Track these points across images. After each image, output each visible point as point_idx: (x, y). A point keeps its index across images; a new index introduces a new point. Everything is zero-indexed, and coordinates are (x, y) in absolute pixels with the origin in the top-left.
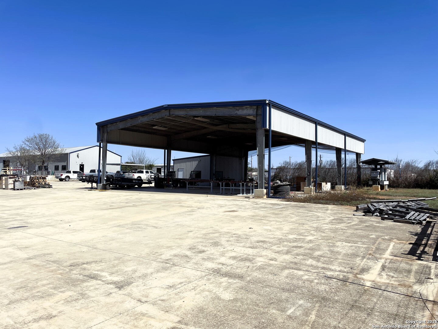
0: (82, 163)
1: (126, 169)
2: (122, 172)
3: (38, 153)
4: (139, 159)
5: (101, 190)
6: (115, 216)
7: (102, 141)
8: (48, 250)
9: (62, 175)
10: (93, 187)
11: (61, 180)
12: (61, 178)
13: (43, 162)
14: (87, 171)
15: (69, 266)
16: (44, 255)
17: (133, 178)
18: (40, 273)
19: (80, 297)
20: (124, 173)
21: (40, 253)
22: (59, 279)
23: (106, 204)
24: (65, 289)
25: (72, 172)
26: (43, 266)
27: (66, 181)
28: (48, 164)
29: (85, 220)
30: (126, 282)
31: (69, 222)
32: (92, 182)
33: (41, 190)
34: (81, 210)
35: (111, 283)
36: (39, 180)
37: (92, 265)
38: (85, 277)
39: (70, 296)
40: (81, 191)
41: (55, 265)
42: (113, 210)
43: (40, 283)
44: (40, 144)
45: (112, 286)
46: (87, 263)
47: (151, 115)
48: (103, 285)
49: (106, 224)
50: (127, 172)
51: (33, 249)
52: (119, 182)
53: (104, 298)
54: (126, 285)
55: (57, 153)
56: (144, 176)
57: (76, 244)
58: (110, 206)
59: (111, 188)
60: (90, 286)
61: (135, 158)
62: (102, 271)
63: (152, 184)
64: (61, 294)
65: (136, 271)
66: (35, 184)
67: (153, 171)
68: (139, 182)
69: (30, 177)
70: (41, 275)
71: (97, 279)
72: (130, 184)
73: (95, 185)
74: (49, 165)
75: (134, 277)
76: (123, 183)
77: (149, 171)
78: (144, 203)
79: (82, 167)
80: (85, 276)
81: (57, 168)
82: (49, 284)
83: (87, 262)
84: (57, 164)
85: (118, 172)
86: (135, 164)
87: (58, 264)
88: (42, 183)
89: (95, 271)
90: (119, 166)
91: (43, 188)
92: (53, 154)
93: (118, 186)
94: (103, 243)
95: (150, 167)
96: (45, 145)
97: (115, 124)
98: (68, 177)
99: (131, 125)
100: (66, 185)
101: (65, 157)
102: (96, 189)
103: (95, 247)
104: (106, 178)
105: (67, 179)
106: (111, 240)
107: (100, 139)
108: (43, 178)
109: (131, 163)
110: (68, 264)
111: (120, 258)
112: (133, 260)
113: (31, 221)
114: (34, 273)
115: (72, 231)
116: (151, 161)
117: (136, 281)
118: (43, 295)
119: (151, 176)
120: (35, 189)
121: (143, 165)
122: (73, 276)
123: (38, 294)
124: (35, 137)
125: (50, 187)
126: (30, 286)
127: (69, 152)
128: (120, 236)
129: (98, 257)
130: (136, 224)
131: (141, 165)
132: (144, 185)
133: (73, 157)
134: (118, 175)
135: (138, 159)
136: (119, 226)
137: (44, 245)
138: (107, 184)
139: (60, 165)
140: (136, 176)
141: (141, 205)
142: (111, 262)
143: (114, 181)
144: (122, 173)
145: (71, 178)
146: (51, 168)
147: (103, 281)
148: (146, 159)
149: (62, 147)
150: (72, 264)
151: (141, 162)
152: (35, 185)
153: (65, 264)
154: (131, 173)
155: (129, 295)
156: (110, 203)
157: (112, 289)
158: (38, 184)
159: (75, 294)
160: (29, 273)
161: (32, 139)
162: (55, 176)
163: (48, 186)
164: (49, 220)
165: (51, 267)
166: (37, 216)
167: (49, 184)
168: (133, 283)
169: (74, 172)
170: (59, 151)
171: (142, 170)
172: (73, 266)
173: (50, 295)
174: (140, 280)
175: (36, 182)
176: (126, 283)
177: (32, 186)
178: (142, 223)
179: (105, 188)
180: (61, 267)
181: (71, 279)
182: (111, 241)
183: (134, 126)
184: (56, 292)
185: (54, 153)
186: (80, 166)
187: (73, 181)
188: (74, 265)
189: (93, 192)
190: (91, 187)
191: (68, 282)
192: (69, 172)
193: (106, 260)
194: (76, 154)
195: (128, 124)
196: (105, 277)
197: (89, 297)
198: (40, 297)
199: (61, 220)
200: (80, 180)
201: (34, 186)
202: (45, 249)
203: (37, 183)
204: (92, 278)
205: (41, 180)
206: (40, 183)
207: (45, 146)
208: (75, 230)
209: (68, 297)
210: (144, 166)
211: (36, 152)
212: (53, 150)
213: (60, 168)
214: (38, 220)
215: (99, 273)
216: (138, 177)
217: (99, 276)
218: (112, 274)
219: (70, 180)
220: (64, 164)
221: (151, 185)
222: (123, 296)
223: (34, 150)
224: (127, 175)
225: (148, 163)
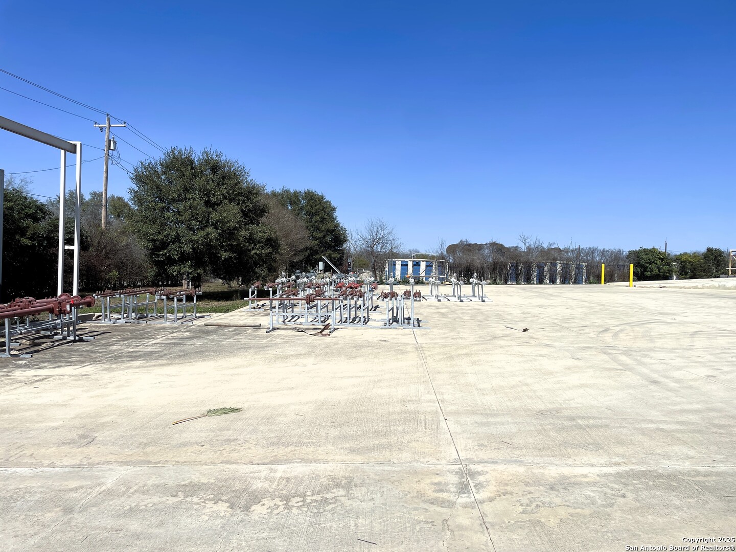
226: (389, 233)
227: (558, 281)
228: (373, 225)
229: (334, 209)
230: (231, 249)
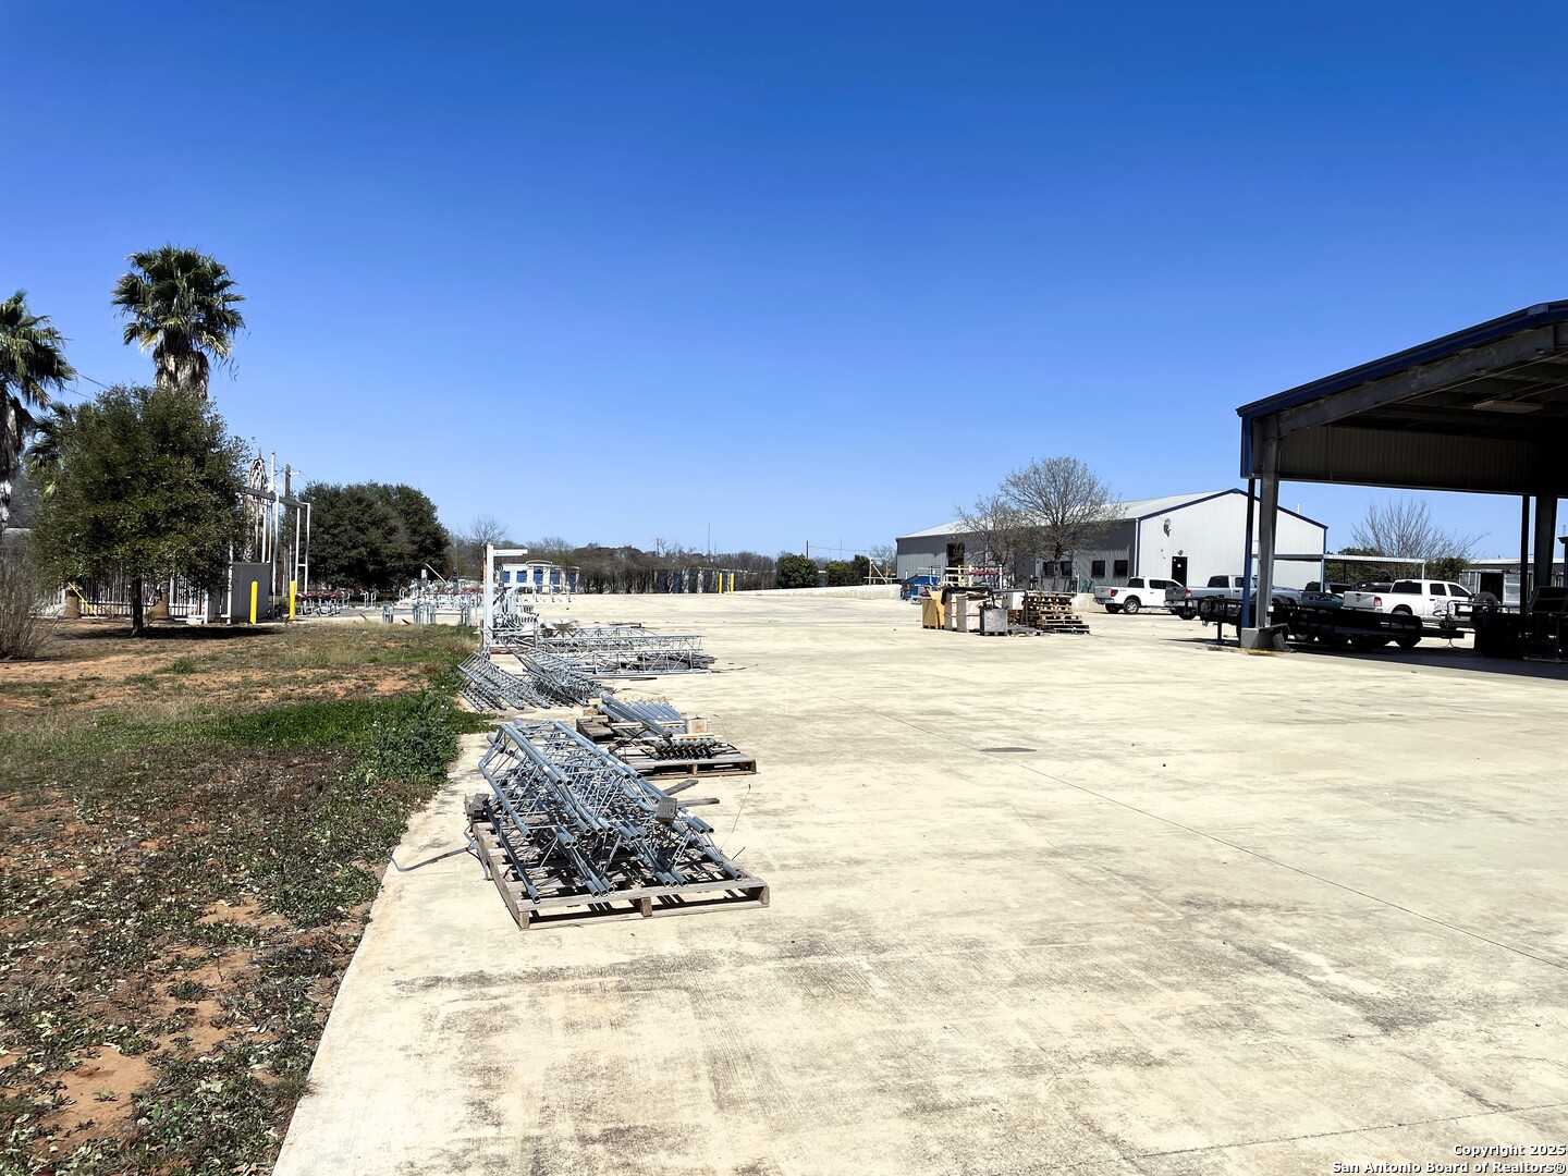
0: (1181, 553)
1: (1345, 577)
2: (1328, 585)
3: (1044, 522)
4: (1400, 537)
5: (1256, 651)
6: (1325, 752)
7: (1260, 472)
8: (1107, 834)
9: (1114, 593)
10: (1223, 638)
11: (1113, 609)
12: (1111, 602)
13: (1059, 550)
14: (1197, 581)
15: (1182, 904)
16: (1098, 850)
17: (1376, 611)
18: (1094, 906)
19: (1236, 1021)
20: (1335, 589)
21: (1084, 842)
22: (1156, 941)
23: (1281, 701)
24: (1179, 979)
25: (1147, 584)
26: (1097, 884)
27: (1127, 613)
28: (1071, 557)
29: (1213, 752)
30: (1406, 1009)
31: (1160, 753)
32: (1220, 619)
33: (1054, 639)
34: (1193, 716)
35: (1346, 1000)
36: (1049, 608)
37: (1262, 917)
38: (1244, 954)
39: (1202, 1008)
40: (1182, 649)
41: (1136, 889)
42: (1312, 728)
43: (1096, 940)
44: (1050, 493)
45: (1349, 1010)
46: (1244, 906)
47: (1466, 354)
48: (1313, 996)
49: (1294, 777)
50: (1349, 589)
51: (1060, 826)
52: (1325, 626)
53: (1326, 1046)
54: (1406, 1022)
55: (1099, 518)
56: (1424, 605)
57: (1192, 833)
58: (1299, 712)
59: (1291, 646)
60: (1267, 990)
61: (1381, 534)
62: (1305, 945)
63: (1463, 637)
64: (1169, 992)
65: (1445, 978)
66: (1039, 618)
67: (1464, 584)
68: (1407, 627)
69: (1026, 597)
70: (1097, 914)
71: (1288, 972)
72: (1366, 633)
73: (1229, 631)
74: (1075, 560)
75: (1437, 996)
76: (1339, 630)
77: (1446, 584)
78: (1441, 712)
79: (1179, 566)
80: (1242, 949)
81: (1098, 570)
82: (1126, 949)
83: (1243, 901)
84: (1100, 556)
85: (1312, 587)
86: (1383, 555)
87: (1143, 888)
88: (1058, 618)
89: (1279, 940)
90: (1318, 566)
91: (1061, 631)
92: (1088, 524)
93: (1316, 639)
94: (1291, 844)
95: (1448, 569)
96: (1065, 495)
97: (1310, 405)
98: (1134, 599)
99: (1377, 403)
100: (1132, 627)
101: (1124, 533)
102: (1237, 644)
103: (1263, 853)
104: (1271, 609)
105: (1132, 607)
106: (1319, 839)
107: (1252, 465)
108: (1060, 599)
109: (1365, 553)
110: (1179, 893)
111: (1370, 913)
112: (1422, 931)
113: (1042, 734)
114: (1076, 903)
115: (1171, 786)
116: (1455, 544)
117: (1449, 1016)
118: (1111, 980)
119: (1457, 606)
120: (1038, 634)
121: (1419, 561)
122: (1201, 940)
123: (1096, 974)
124: (1036, 471)
125: (1083, 632)
126: (1069, 940)
127: (1137, 516)
128: (1353, 827)
129: (1282, 893)
130: (1413, 793)
131: (1408, 560)
132: (1426, 642)
133: (1149, 533)
134: (1312, 598)
135: (1394, 537)
136: (1345, 790)
137: (1091, 817)
138: (1277, 631)
139: (1110, 558)
140: (1389, 602)
141: (1427, 720)
142: (1333, 919)
143: (1303, 620)
144: (1329, 591)
145: (1143, 604)
146: (1081, 568)
147: (1312, 984)
148: (1430, 537)
149: (1115, 499)
150: (1192, 898)
151: (1408, 547)
152: (1038, 622)
153: (1167, 894)
154: (1365, 590)
155: (1428, 1062)
156: (1297, 699)
157: (1352, 1020)
158: (1047, 618)
159: (1218, 1004)
160: (1061, 899)
161: (1027, 477)
162: (1092, 596)
163: (1077, 627)
164: (1093, 737)
165: (1125, 894)
166: (1057, 720)
167: (1080, 622)
168: (1436, 1019)
169: (1155, 584)
170: (1107, 512)
171: (1414, 581)
172: (1195, 905)
173: (1134, 987)
174: (1468, 1017)
175: (1043, 613)
176: (1409, 1013)
177: (1031, 626)
178: (1442, 791)
179: (1267, 644)
180: (1156, 901)
181: (1196, 949)
182: (1322, 844)
183: (1392, 407)
184: (1152, 982)
185: (1092, 519)
186: (1174, 564)
187: (1150, 614)
188: (1196, 901)
189: (1227, 656)
190: (1215, 637)
191: (1188, 959)
192: (1139, 583)
193: (1311, 909)
194: (1159, 521)
195: (1366, 400)
196: (1317, 969)
197: (1266, 1029)
198: (1104, 985)
199: (1134, 741)
200: (1174, 613)
201: (1036, 627)
202: (1097, 831)
203: (1044, 618)
204: (1269, 964)
205: (1056, 608)
206: (1052, 618)
207: (1063, 496)
208: (1185, 785)
209: (1195, 1008)
210: (1420, 565)
211: (1038, 518)
212: (1087, 511)
213: (1109, 569)
214: (1061, 734)
215: (1293, 950)
216: (1397, 608)
217: (1294, 961)
218: (1343, 964)
219: (1140, 610)
220: (1122, 555)
221: (1457, 642)
222: (1403, 1059)
223: (1033, 512)
224: (1349, 599)
225: (1438, 553)
226: (500, 534)
227: (700, 589)
228: (480, 523)
229: (434, 508)
230: (376, 563)
